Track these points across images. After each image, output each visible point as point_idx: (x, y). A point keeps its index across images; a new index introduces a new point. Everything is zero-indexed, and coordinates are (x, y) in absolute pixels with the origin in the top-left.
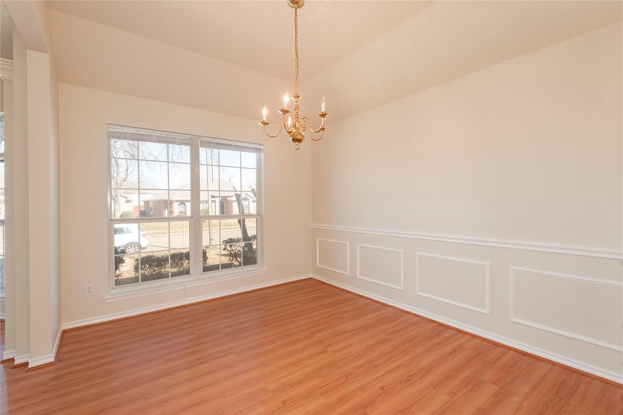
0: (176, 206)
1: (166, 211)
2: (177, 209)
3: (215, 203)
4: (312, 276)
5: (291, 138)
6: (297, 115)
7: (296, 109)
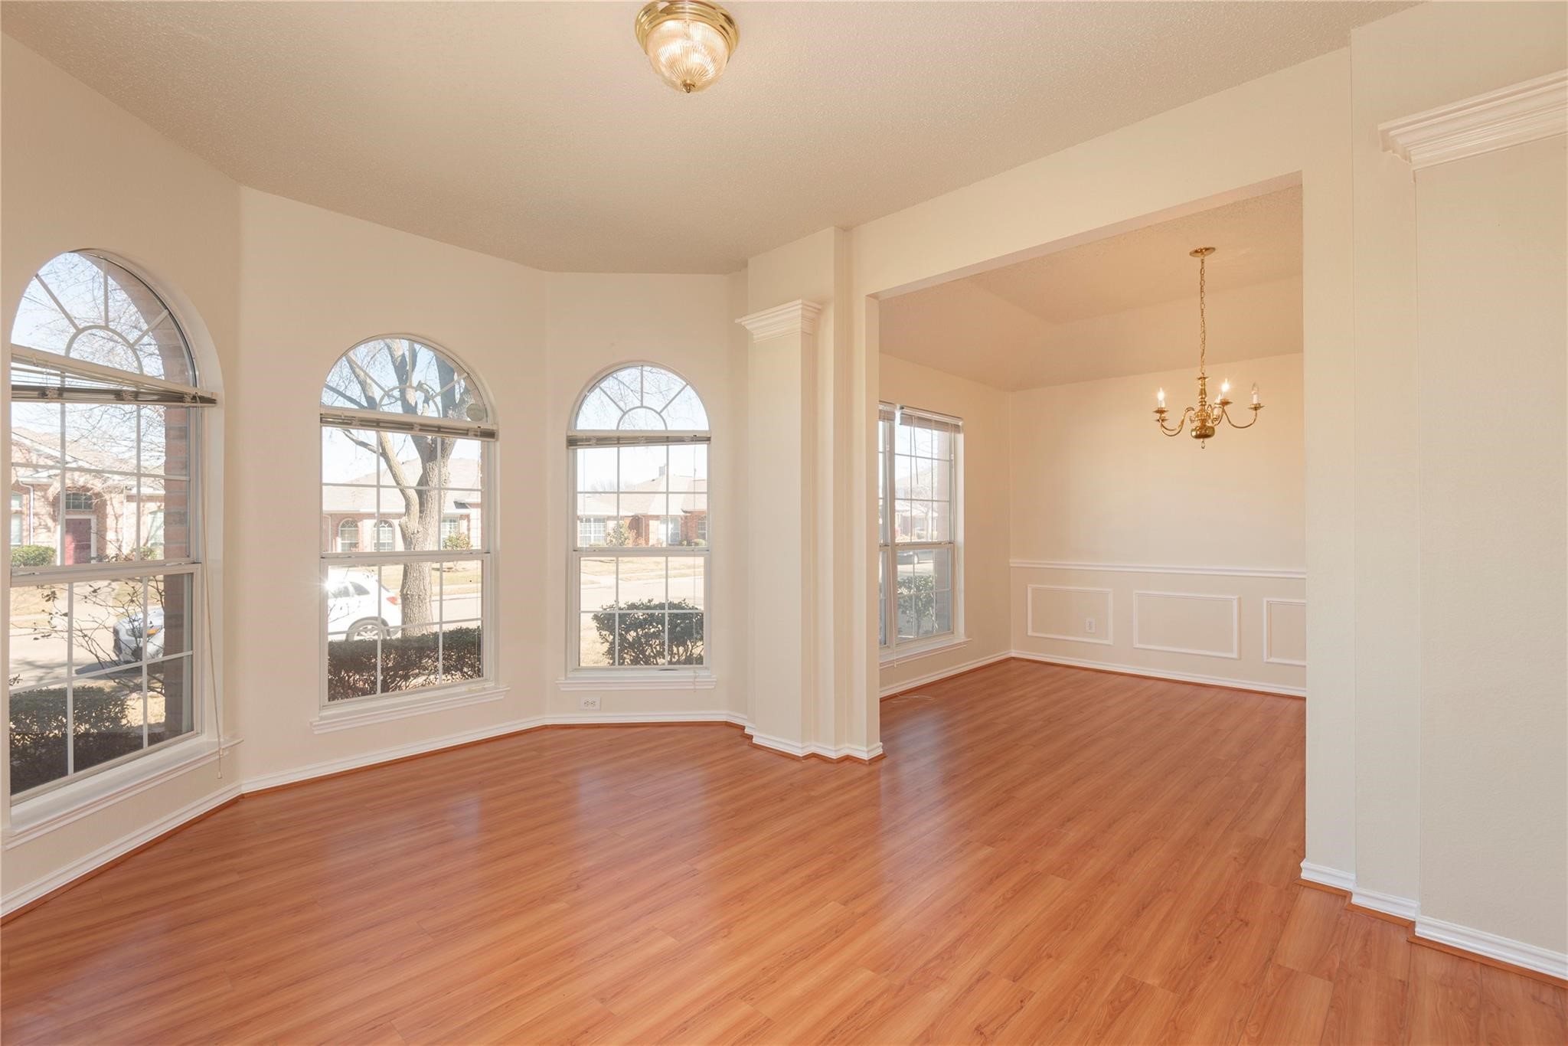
0: (367, 527)
1: (339, 540)
2: (367, 536)
3: (469, 521)
4: (1014, 653)
5: (1194, 434)
6: (1203, 403)
7: (1201, 394)
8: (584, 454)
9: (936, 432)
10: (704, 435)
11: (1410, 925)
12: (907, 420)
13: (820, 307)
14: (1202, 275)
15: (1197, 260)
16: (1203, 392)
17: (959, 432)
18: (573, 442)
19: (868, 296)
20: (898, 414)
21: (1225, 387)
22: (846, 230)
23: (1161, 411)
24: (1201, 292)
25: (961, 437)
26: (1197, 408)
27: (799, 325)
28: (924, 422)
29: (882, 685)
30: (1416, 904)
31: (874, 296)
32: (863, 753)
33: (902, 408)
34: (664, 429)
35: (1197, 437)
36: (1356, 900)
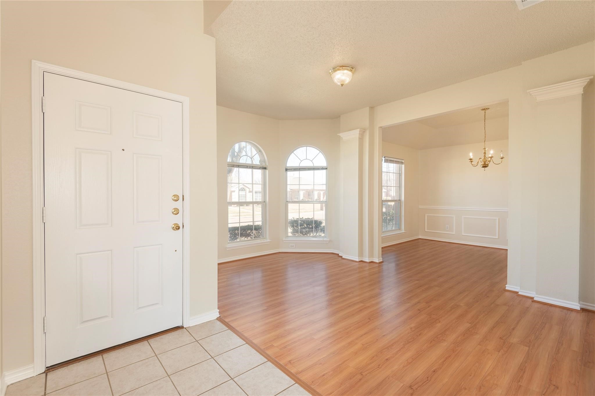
4: (420, 237)
5: (482, 166)
6: (485, 156)
7: (484, 154)
8: (289, 173)
9: (395, 164)
10: (325, 167)
11: (532, 298)
12: (386, 161)
13: (364, 130)
14: (485, 117)
15: (483, 111)
16: (485, 153)
17: (403, 164)
18: (287, 170)
19: (379, 127)
20: (383, 159)
21: (492, 152)
22: (372, 108)
23: (471, 159)
24: (485, 122)
25: (403, 166)
26: (483, 158)
27: (358, 136)
28: (391, 161)
29: (382, 243)
30: (535, 293)
31: (381, 127)
32: (377, 260)
33: (385, 157)
34: (313, 166)
35: (483, 167)
36: (520, 293)
